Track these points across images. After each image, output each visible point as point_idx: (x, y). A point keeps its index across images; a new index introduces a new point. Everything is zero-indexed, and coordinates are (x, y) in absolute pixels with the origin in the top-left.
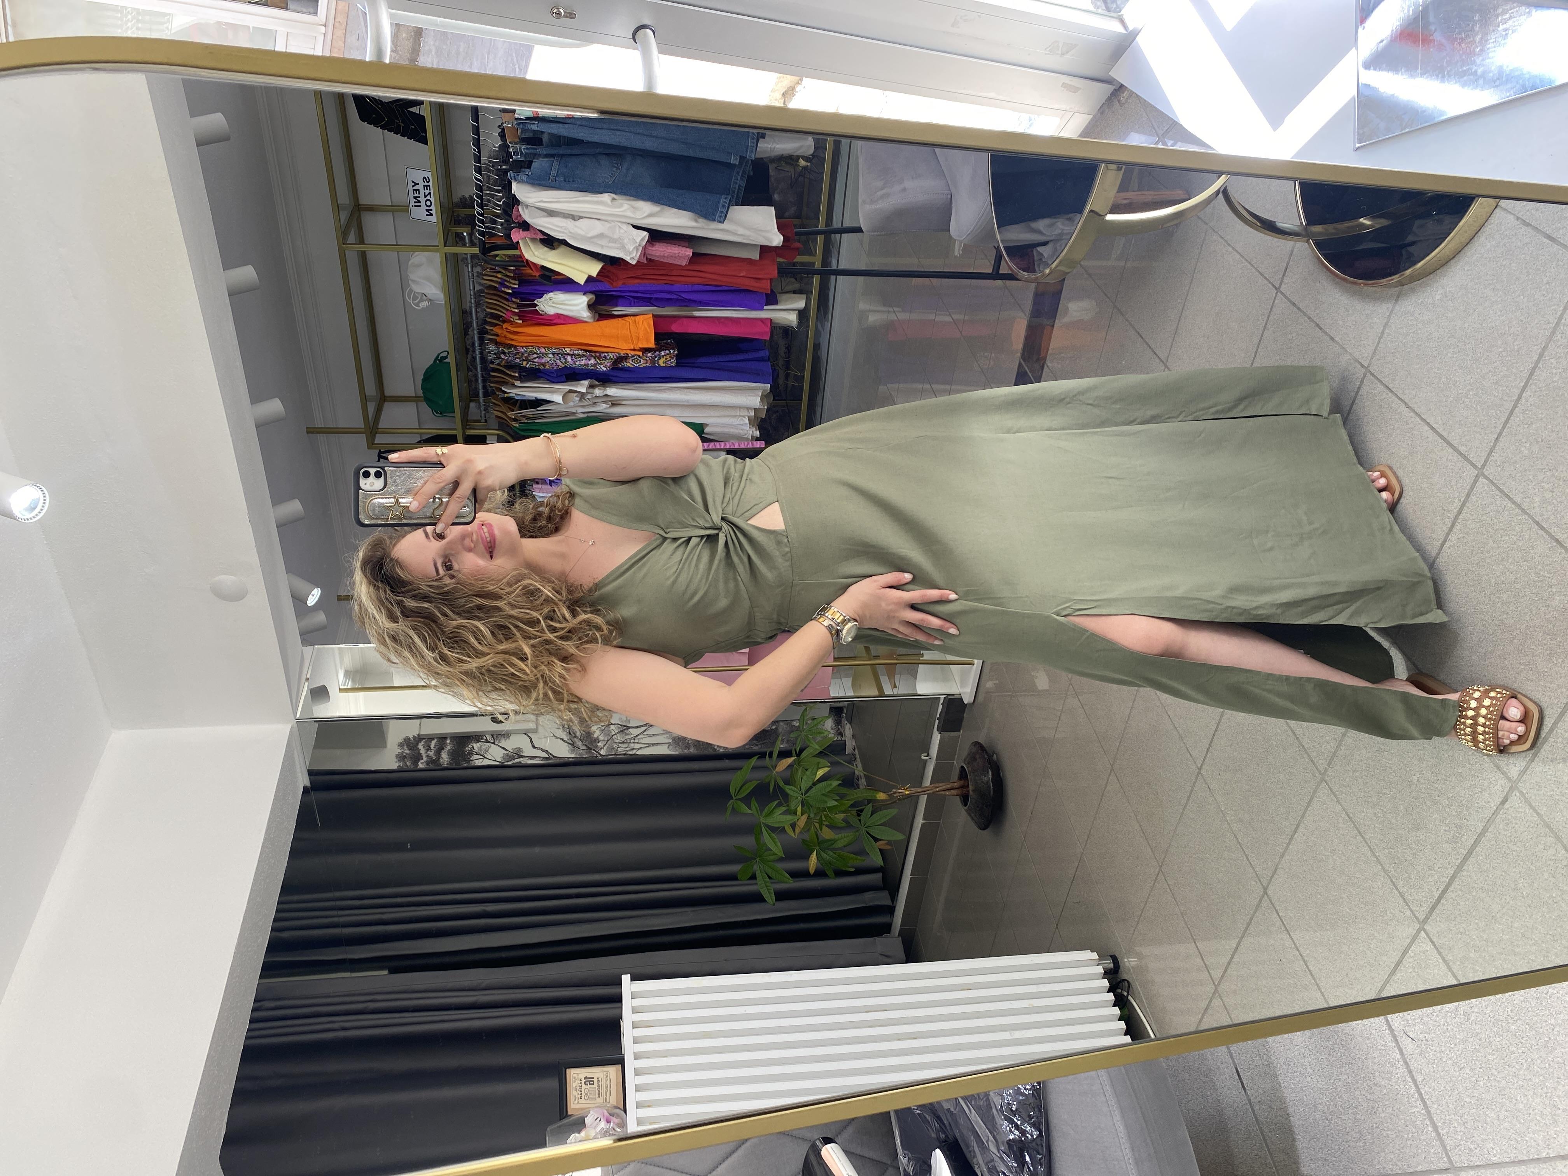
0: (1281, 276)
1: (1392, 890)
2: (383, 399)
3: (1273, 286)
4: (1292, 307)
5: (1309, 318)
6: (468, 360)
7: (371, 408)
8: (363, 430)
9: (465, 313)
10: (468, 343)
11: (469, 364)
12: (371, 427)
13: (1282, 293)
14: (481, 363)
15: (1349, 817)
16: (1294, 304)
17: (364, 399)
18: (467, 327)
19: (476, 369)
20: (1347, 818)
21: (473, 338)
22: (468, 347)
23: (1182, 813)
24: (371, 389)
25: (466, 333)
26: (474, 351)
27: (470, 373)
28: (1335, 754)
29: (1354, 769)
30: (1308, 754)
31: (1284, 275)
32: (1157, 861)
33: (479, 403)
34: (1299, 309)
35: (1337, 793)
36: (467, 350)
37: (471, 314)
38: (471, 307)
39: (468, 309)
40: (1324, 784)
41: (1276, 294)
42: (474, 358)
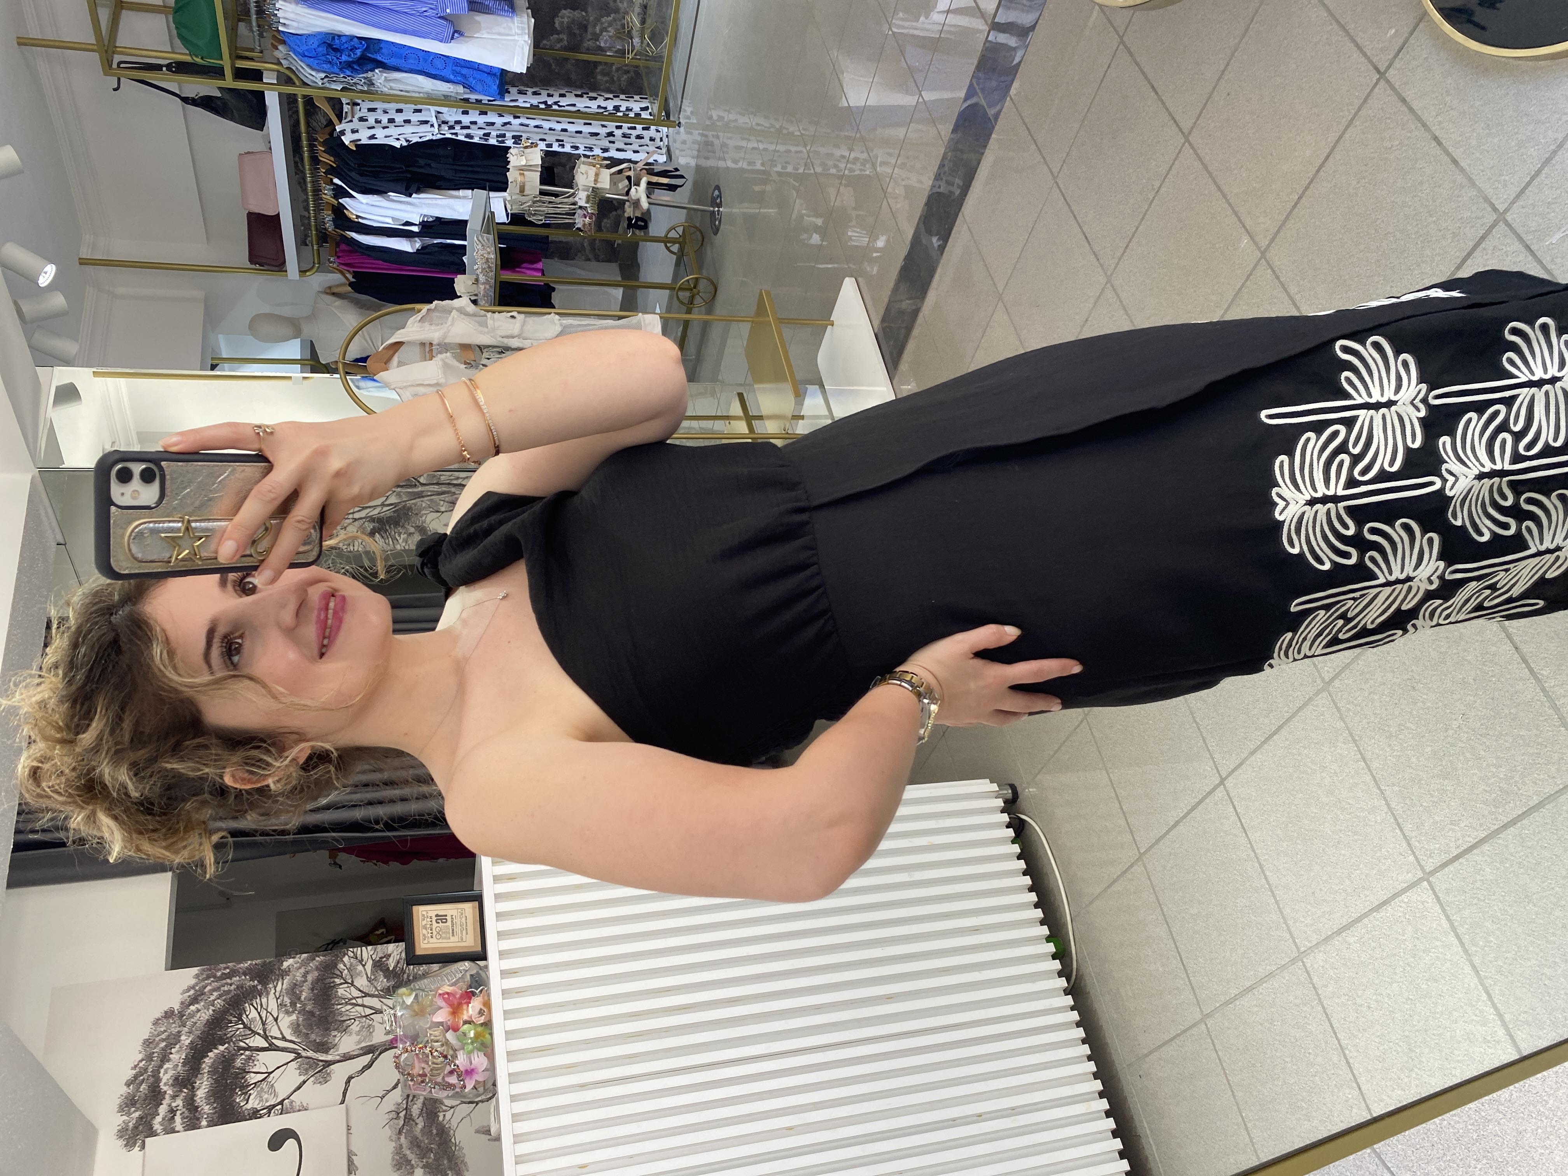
1: (1395, 829)
2: (121, 5)
3: (1377, 69)
13: (1388, 81)
31: (1396, 56)
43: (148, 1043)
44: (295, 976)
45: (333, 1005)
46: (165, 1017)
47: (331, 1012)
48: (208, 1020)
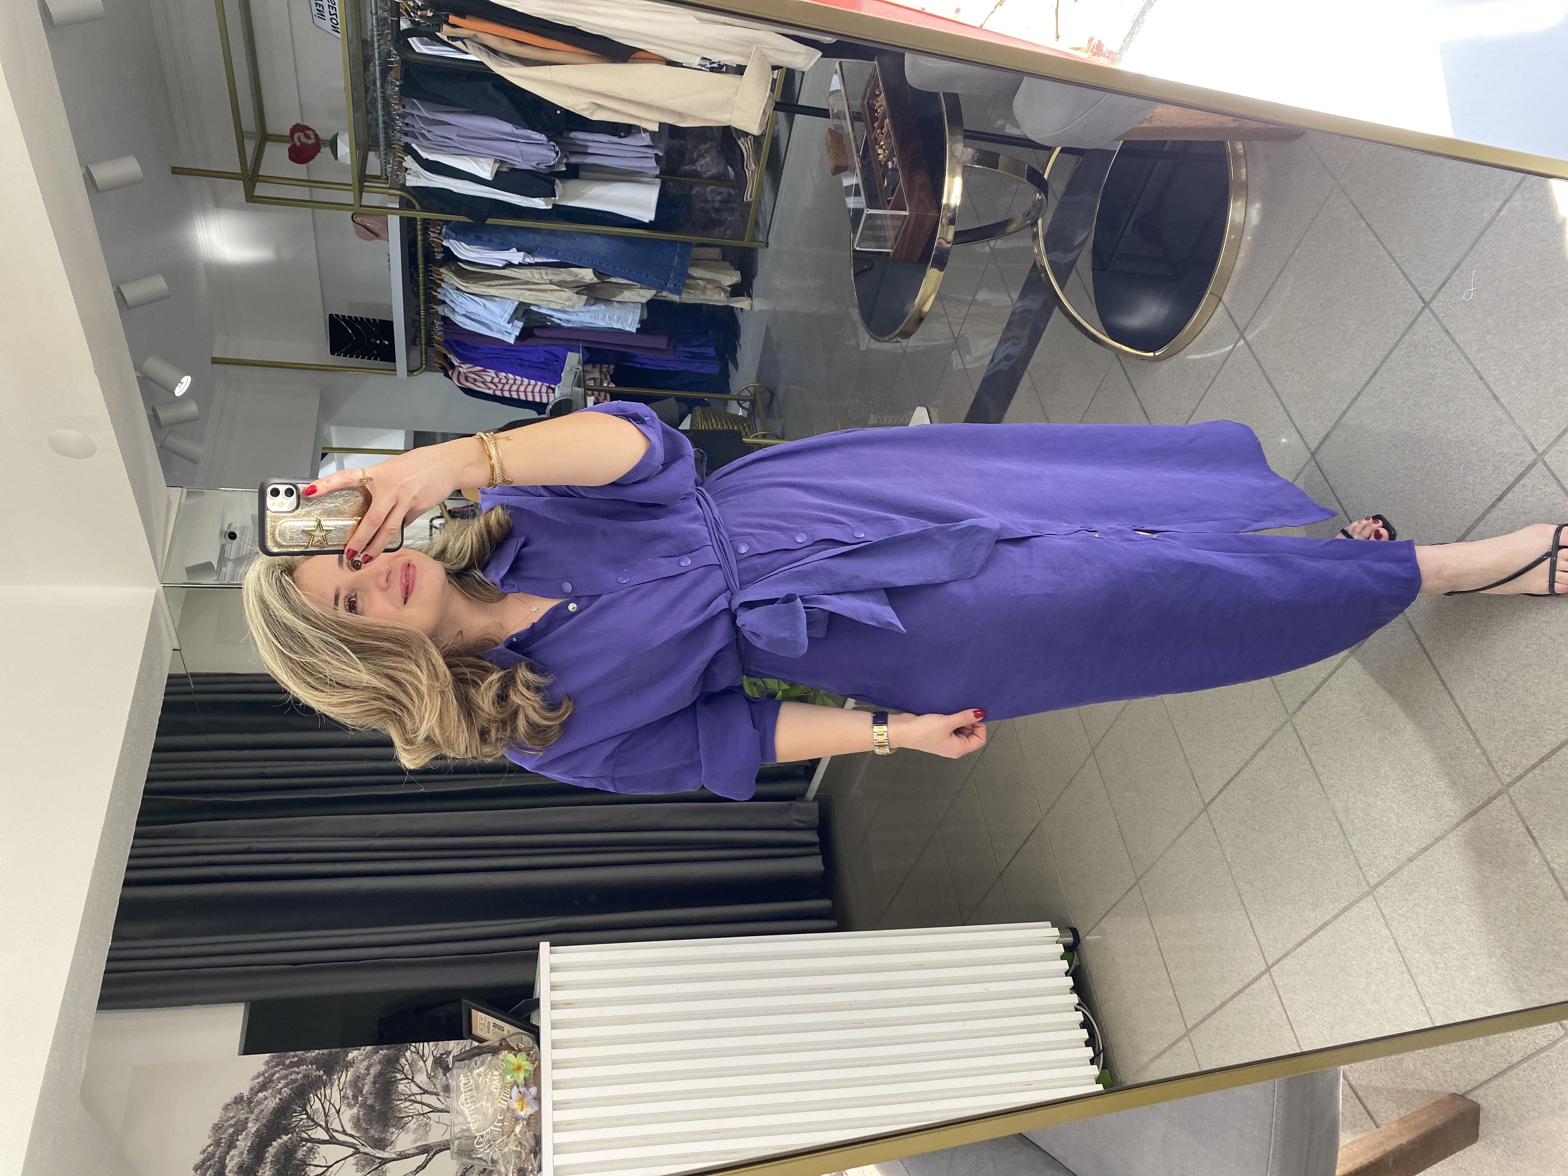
0: (1435, 288)
2: (264, 137)
3: (1422, 298)
4: (1443, 335)
5: (1466, 358)
6: (368, 101)
7: (250, 147)
8: (241, 177)
9: (365, 44)
10: (367, 80)
11: (369, 105)
12: (250, 173)
13: (1432, 311)
14: (383, 108)
15: (1399, 949)
16: (1447, 332)
17: (241, 135)
18: (367, 61)
19: (377, 112)
20: (1395, 948)
21: (374, 74)
22: (368, 85)
23: (1175, 840)
24: (249, 122)
25: (366, 67)
26: (375, 91)
27: (370, 116)
28: (1392, 874)
29: (1417, 902)
30: (1355, 856)
31: (1440, 289)
32: (1135, 872)
33: (378, 151)
34: (1454, 341)
35: (1388, 917)
36: (367, 90)
37: (373, 45)
38: (372, 37)
39: (369, 39)
40: (1370, 898)
41: (1423, 309)
42: (375, 100)
43: (218, 1128)
44: (358, 1068)
45: (393, 1100)
46: (235, 1103)
47: (391, 1108)
48: (274, 1108)
